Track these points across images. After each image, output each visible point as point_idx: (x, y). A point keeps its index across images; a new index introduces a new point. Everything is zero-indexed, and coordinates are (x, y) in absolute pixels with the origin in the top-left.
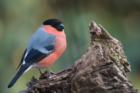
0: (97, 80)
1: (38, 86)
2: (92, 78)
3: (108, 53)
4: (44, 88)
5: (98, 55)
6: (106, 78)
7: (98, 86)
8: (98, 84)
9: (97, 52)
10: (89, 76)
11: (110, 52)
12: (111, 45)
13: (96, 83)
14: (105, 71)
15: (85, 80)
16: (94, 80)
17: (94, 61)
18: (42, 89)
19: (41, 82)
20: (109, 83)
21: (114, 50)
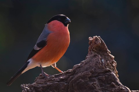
0: (95, 84)
1: (35, 85)
2: (90, 82)
3: (105, 65)
4: (41, 87)
5: (97, 62)
6: (103, 84)
7: (95, 90)
8: (96, 88)
9: (96, 60)
10: (87, 80)
11: (106, 64)
12: (108, 58)
13: (93, 87)
14: (103, 77)
15: (83, 82)
16: (92, 84)
17: (93, 67)
18: (39, 88)
19: (39, 81)
20: (107, 88)
21: (111, 64)
